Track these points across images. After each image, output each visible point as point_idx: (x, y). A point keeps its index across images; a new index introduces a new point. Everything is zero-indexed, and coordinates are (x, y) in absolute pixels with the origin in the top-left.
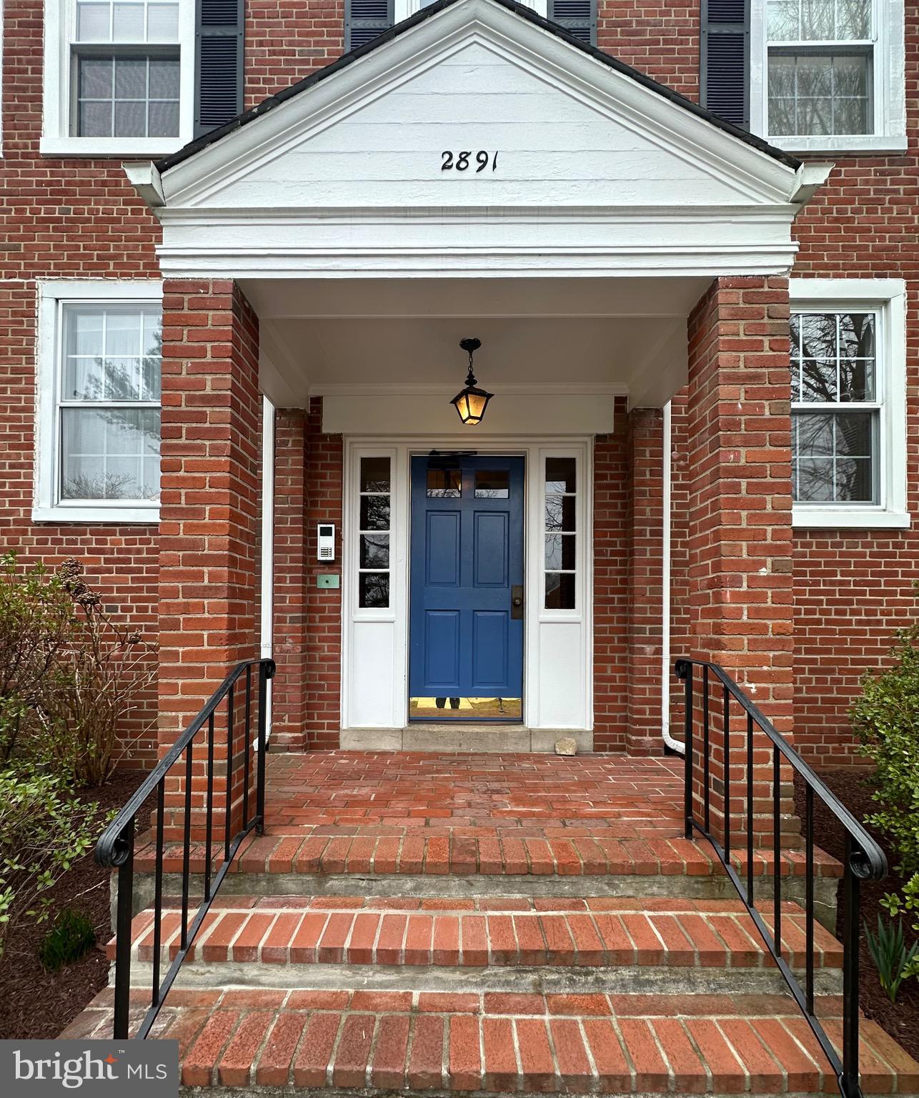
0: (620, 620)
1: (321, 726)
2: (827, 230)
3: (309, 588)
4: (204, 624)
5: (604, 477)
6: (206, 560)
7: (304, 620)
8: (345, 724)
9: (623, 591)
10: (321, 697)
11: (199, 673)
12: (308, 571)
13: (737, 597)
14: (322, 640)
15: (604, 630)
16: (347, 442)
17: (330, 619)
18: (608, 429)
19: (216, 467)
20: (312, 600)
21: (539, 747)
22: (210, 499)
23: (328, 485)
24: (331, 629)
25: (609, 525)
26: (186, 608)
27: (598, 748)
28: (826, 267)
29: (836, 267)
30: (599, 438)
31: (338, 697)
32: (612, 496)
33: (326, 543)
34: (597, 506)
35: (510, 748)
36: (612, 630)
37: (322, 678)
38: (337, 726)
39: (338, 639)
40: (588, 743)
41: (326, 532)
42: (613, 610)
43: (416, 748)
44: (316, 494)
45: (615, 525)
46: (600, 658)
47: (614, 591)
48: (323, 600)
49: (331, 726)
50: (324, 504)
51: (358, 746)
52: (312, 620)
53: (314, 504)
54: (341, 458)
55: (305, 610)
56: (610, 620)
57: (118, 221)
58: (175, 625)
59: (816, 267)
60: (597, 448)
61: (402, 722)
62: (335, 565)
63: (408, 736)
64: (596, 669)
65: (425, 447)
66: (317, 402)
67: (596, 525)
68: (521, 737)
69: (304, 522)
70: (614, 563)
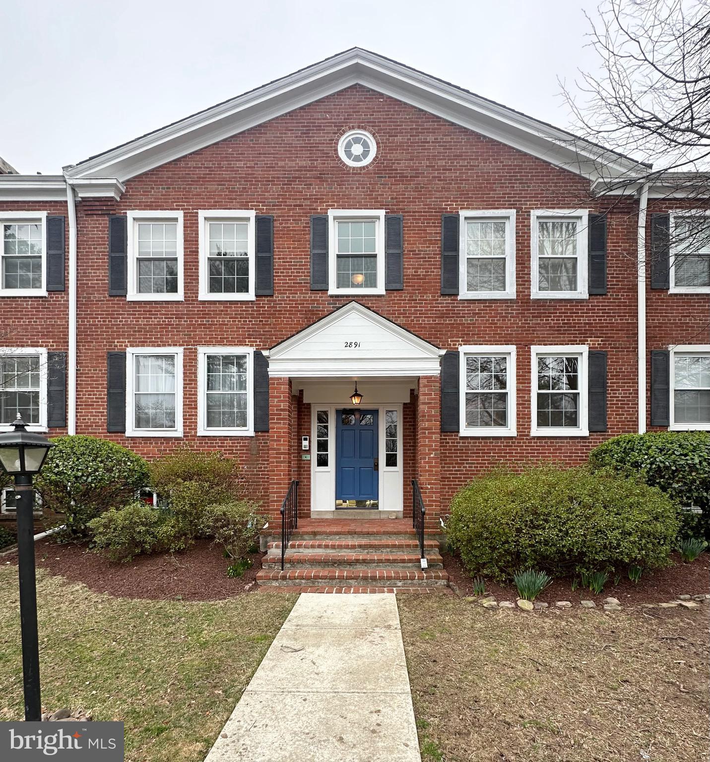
0: (412, 471)
1: (304, 510)
2: (488, 327)
3: (300, 460)
4: (281, 471)
5: (406, 418)
6: (282, 454)
7: (298, 471)
8: (312, 509)
9: (414, 460)
10: (304, 499)
11: (280, 484)
12: (299, 453)
13: (425, 463)
14: (304, 478)
15: (407, 474)
16: (312, 406)
17: (307, 471)
18: (408, 401)
19: (285, 428)
20: (300, 464)
21: (383, 516)
22: (283, 437)
23: (306, 422)
24: (307, 475)
25: (409, 436)
26: (277, 467)
27: (404, 517)
28: (487, 341)
29: (490, 341)
30: (405, 404)
31: (310, 499)
32: (410, 425)
33: (305, 443)
34: (404, 429)
35: (373, 517)
36: (409, 474)
37: (304, 492)
38: (310, 509)
39: (310, 478)
40: (401, 515)
41: (305, 439)
42: (410, 467)
43: (338, 517)
44: (302, 425)
45: (410, 436)
46: (405, 485)
47: (410, 460)
48: (304, 464)
49: (307, 510)
50: (305, 429)
51: (318, 517)
52: (300, 471)
53: (301, 429)
54: (310, 412)
55: (299, 467)
56: (409, 471)
57: (227, 325)
58: (274, 471)
59: (483, 341)
60: (404, 408)
61: (333, 509)
62: (308, 451)
63: (335, 513)
64: (404, 488)
65: (342, 407)
66: (301, 391)
67: (404, 436)
68: (376, 513)
69: (298, 436)
70: (410, 450)
